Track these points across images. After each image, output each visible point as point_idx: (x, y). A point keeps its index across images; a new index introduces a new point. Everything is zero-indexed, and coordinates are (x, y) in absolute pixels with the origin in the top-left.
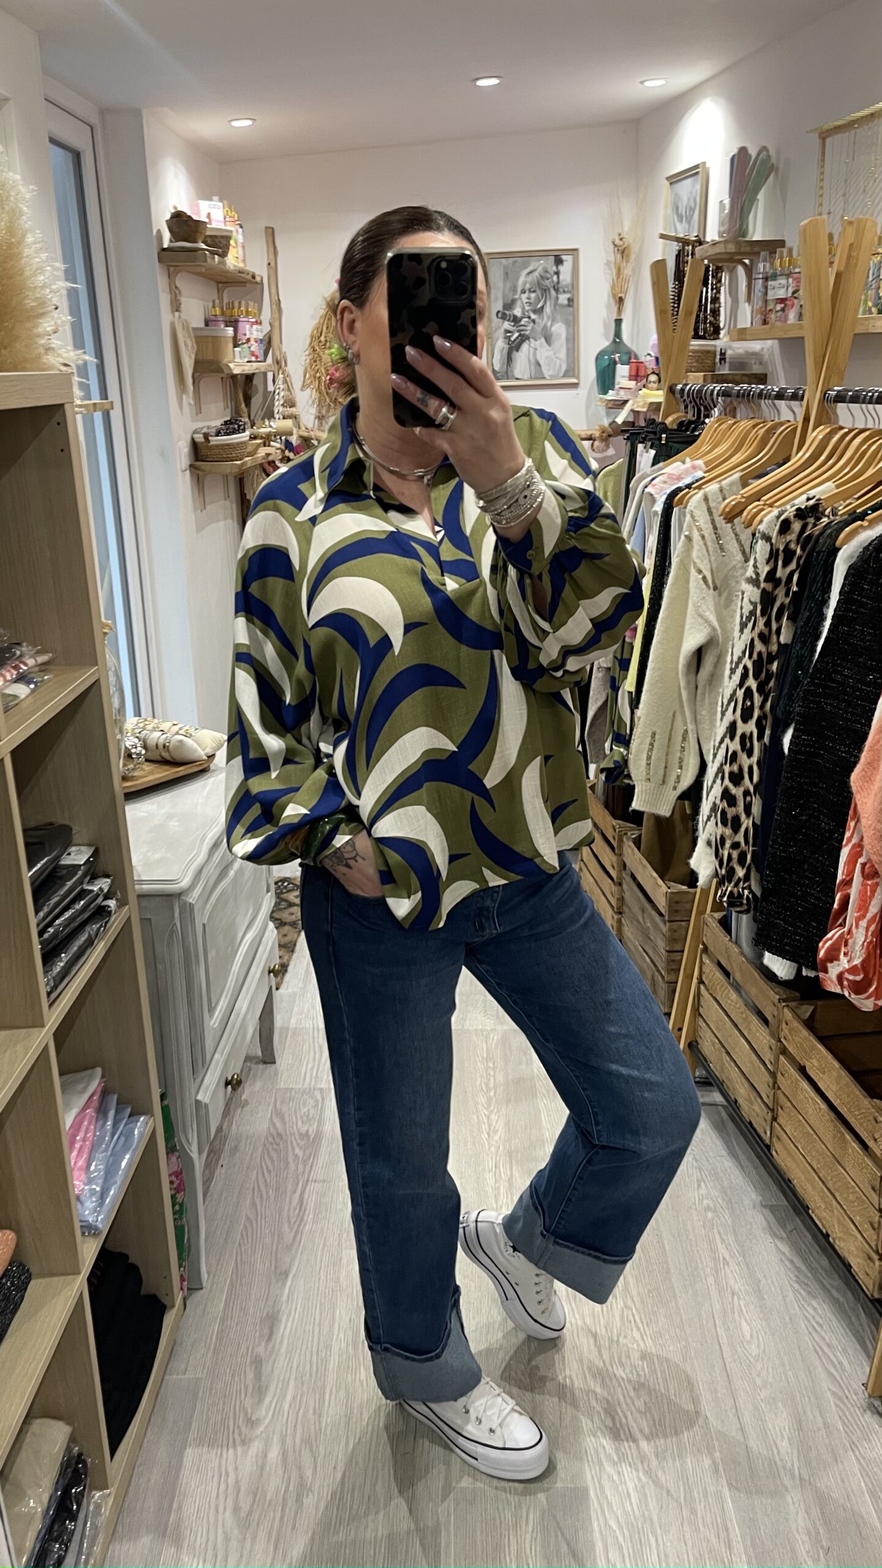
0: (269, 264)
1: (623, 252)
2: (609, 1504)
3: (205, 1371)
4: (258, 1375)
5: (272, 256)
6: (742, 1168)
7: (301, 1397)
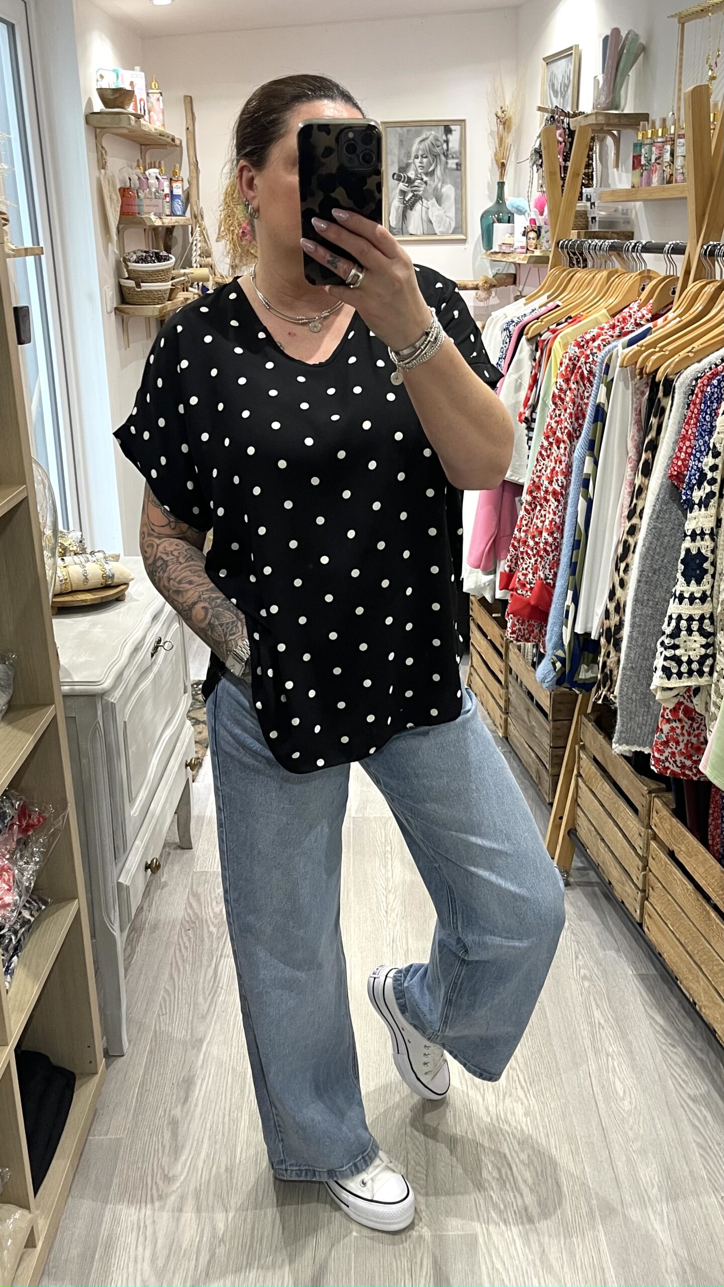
0: (188, 129)
1: (504, 124)
2: (497, 1250)
3: (126, 1132)
4: (175, 1135)
5: (190, 122)
6: (616, 941)
7: (214, 1154)
